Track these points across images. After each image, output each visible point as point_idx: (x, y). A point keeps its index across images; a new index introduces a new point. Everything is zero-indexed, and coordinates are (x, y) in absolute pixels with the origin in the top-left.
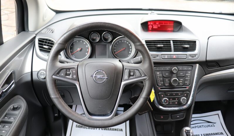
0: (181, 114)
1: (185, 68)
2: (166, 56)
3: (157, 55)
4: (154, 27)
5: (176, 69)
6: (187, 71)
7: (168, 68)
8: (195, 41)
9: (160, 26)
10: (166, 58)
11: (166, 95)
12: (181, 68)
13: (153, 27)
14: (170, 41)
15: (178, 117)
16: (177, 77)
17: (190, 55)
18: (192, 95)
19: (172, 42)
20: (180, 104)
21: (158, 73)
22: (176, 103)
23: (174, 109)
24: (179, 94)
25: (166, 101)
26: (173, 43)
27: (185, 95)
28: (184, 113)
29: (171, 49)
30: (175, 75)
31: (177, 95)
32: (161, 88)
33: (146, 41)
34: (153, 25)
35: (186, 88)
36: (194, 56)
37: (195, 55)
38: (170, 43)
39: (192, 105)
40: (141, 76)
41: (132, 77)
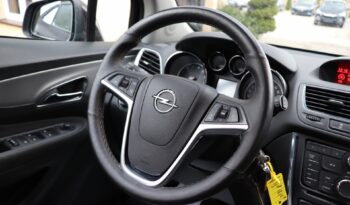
2: (341, 125)
3: (320, 118)
7: (338, 152)
10: (340, 128)
13: (347, 77)
21: (312, 156)
33: (308, 87)
40: (239, 121)
41: (221, 120)
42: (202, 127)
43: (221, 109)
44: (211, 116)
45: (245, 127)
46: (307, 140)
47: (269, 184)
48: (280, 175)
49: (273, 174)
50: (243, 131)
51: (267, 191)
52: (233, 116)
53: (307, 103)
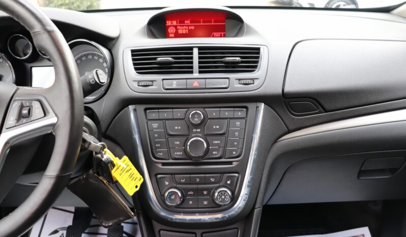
0: (228, 231)
1: (227, 113)
2: (175, 82)
3: (152, 81)
4: (180, 31)
5: (199, 115)
6: (232, 120)
7: (179, 113)
8: (259, 49)
9: (193, 28)
10: (174, 86)
11: (176, 184)
12: (213, 112)
13: (177, 30)
14: (191, 48)
16: (205, 137)
17: (240, 80)
18: (249, 182)
19: (196, 51)
20: (215, 207)
21: (155, 125)
22: (206, 203)
23: (200, 219)
24: (212, 180)
25: (173, 197)
27: (229, 182)
28: (236, 230)
30: (199, 130)
31: (206, 181)
32: (164, 164)
34: (178, 27)
35: (231, 163)
36: (250, 81)
37: (253, 79)
39: (253, 208)
40: (45, 115)
41: (24, 120)
42: (5, 136)
43: (22, 107)
44: (11, 119)
45: (51, 119)
46: (146, 110)
49: (116, 160)
50: (53, 125)
52: (37, 110)
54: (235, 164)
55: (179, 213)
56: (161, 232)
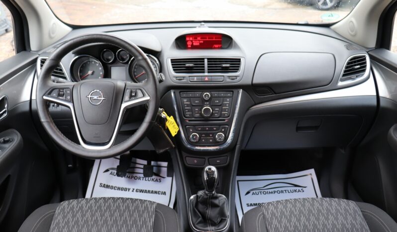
1: (222, 94)
2: (195, 78)
3: (184, 77)
4: (194, 44)
5: (208, 95)
6: (225, 98)
7: (198, 94)
8: (240, 59)
9: (202, 42)
10: (195, 80)
11: (196, 131)
12: (216, 94)
13: (193, 43)
14: (203, 59)
15: (218, 161)
16: (211, 106)
17: (229, 77)
18: (234, 130)
19: (206, 61)
20: (216, 143)
21: (185, 100)
22: (211, 141)
23: (208, 150)
24: (215, 129)
25: (194, 137)
26: (208, 62)
27: (223, 130)
28: (226, 157)
29: (204, 70)
30: (208, 103)
31: (211, 129)
32: (189, 121)
33: (171, 60)
34: (193, 41)
35: (224, 120)
36: (234, 78)
37: (236, 77)
38: (204, 62)
39: (236, 145)
40: (144, 96)
41: (133, 98)
42: (124, 105)
43: (131, 92)
44: (127, 97)
45: (147, 98)
46: (180, 92)
47: (167, 124)
48: (172, 117)
49: (168, 118)
50: (148, 100)
51: (168, 129)
52: (140, 94)
53: (174, 70)
54: (226, 121)
55: (197, 146)
56: (187, 158)
